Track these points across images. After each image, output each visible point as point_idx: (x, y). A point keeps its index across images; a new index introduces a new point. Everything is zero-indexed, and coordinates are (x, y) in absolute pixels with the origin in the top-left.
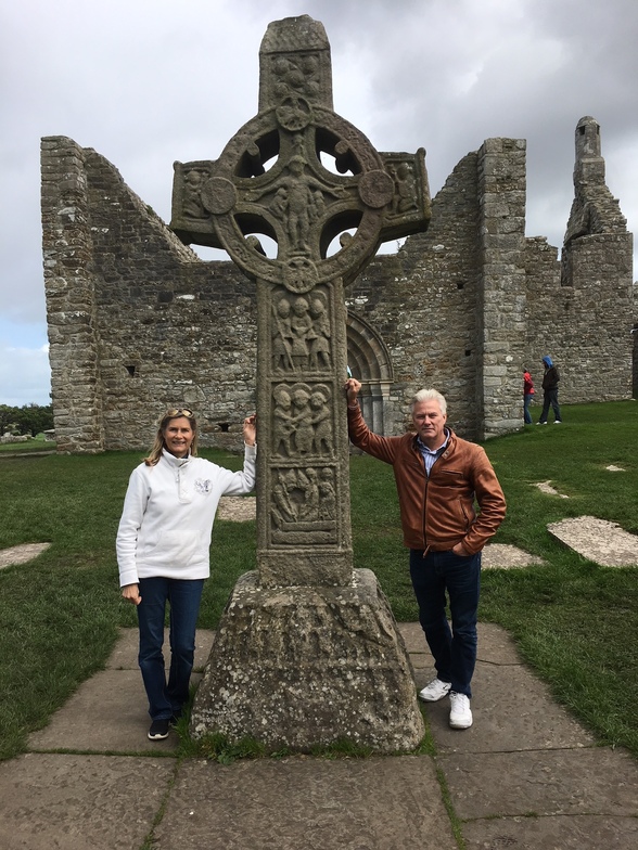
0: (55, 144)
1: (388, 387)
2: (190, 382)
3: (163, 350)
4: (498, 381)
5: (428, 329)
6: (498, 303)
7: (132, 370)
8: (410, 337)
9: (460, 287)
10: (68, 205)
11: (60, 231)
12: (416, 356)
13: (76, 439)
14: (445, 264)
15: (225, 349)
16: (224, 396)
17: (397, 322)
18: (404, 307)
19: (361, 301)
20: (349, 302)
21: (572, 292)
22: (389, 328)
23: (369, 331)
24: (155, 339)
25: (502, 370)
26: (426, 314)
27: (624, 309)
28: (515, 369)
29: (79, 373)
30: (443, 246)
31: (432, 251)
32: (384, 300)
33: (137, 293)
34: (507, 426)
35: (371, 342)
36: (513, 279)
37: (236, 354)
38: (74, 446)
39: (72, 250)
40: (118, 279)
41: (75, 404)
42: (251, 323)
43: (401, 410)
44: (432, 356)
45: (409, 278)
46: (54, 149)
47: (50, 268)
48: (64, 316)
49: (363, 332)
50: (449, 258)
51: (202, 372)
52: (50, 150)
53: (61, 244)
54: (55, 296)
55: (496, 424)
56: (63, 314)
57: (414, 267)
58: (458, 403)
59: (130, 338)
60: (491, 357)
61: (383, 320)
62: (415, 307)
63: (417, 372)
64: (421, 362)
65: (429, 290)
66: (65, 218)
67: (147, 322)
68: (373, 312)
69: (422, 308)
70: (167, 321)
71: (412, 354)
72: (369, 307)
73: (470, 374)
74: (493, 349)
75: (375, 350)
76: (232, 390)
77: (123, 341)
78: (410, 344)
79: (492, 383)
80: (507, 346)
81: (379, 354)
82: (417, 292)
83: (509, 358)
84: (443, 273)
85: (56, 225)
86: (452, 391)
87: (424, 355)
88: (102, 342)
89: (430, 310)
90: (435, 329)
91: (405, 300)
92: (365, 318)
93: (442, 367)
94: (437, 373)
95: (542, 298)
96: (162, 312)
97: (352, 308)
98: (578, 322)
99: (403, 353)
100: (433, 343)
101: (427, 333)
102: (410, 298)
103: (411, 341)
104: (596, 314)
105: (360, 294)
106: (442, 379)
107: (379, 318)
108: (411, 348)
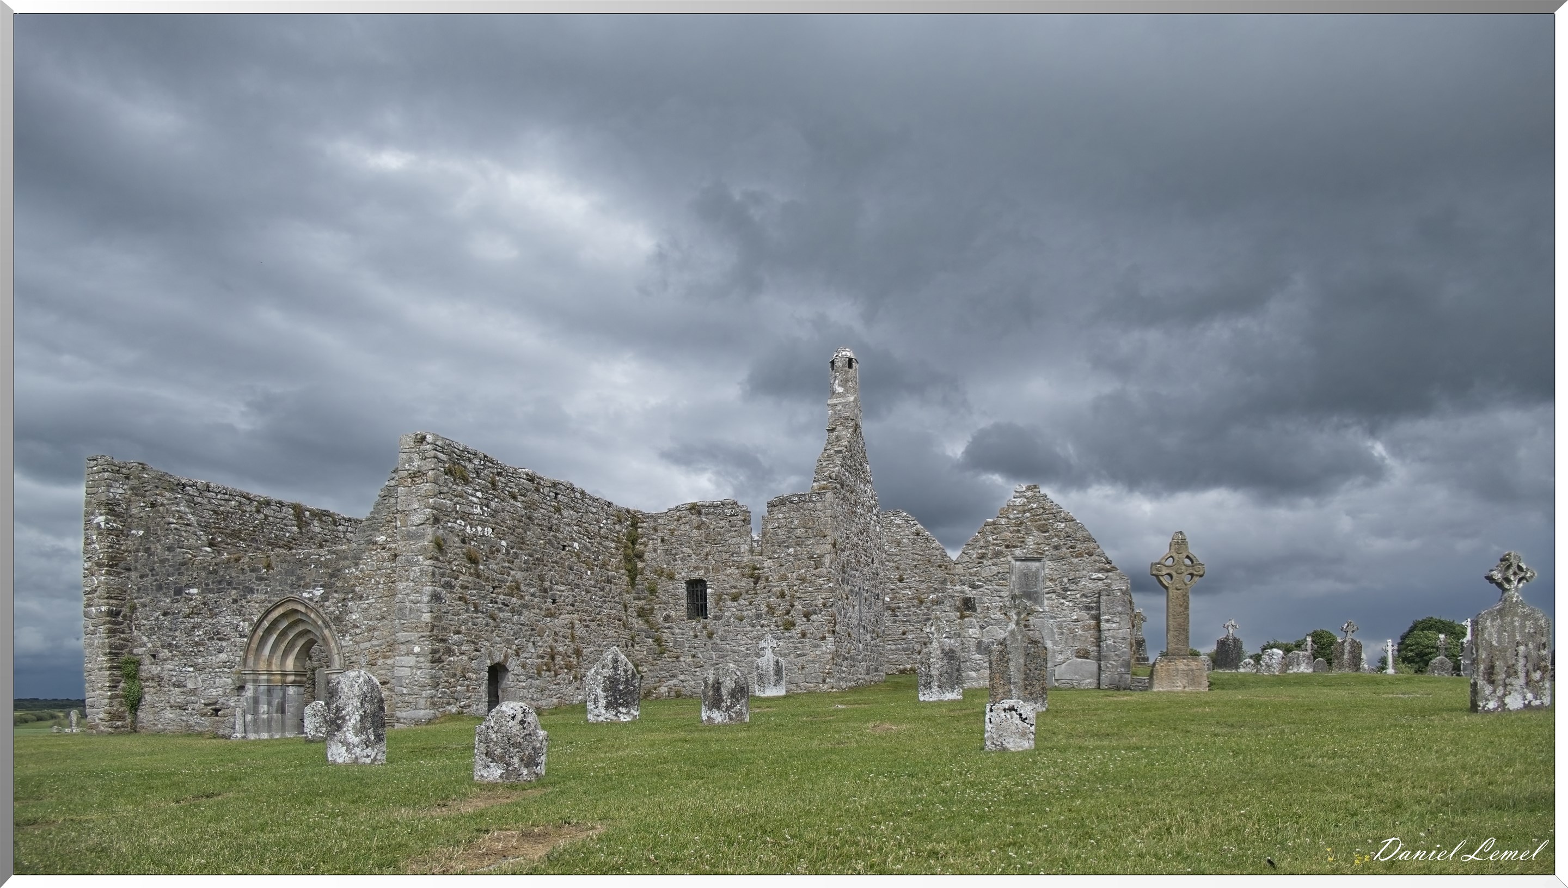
2: (192, 669)
3: (175, 640)
4: (407, 672)
5: (371, 620)
6: (408, 594)
7: (153, 658)
8: (358, 627)
10: (101, 515)
12: (362, 646)
13: (100, 719)
14: (386, 555)
15: (217, 639)
16: (215, 683)
17: (346, 612)
18: (352, 598)
19: (319, 592)
20: (309, 593)
21: (762, 562)
22: (338, 619)
23: (324, 622)
24: (170, 630)
25: (411, 660)
26: (370, 605)
27: (821, 581)
28: (422, 659)
29: (102, 661)
30: (384, 538)
31: (375, 543)
32: (336, 592)
33: (160, 588)
34: (413, 716)
35: (326, 632)
36: (421, 571)
37: (224, 644)
38: (97, 725)
41: (99, 689)
42: (236, 615)
44: (375, 646)
45: (357, 569)
47: (87, 569)
48: (95, 611)
49: (320, 623)
50: (390, 549)
51: (200, 661)
53: (94, 548)
54: (89, 593)
55: (404, 714)
56: (93, 609)
57: (360, 559)
59: (154, 628)
60: (403, 647)
61: (335, 611)
62: (361, 598)
63: (363, 661)
64: (366, 652)
65: (374, 581)
66: (98, 526)
67: (165, 614)
68: (327, 604)
69: (367, 598)
70: (179, 613)
71: (358, 644)
72: (325, 598)
74: (403, 640)
75: (332, 640)
76: (220, 677)
77: (150, 632)
78: (357, 635)
79: (402, 674)
80: (414, 636)
81: (331, 644)
82: (363, 583)
83: (417, 649)
84: (385, 564)
85: (93, 532)
87: (368, 645)
88: (136, 633)
89: (373, 600)
90: (377, 619)
91: (353, 591)
92: (321, 610)
93: (384, 657)
94: (380, 662)
95: (729, 571)
96: (175, 605)
97: (311, 599)
98: (769, 597)
99: (351, 642)
100: (376, 633)
101: (371, 623)
102: (357, 589)
103: (358, 631)
104: (790, 587)
105: (317, 586)
106: (384, 669)
107: (332, 609)
108: (357, 638)
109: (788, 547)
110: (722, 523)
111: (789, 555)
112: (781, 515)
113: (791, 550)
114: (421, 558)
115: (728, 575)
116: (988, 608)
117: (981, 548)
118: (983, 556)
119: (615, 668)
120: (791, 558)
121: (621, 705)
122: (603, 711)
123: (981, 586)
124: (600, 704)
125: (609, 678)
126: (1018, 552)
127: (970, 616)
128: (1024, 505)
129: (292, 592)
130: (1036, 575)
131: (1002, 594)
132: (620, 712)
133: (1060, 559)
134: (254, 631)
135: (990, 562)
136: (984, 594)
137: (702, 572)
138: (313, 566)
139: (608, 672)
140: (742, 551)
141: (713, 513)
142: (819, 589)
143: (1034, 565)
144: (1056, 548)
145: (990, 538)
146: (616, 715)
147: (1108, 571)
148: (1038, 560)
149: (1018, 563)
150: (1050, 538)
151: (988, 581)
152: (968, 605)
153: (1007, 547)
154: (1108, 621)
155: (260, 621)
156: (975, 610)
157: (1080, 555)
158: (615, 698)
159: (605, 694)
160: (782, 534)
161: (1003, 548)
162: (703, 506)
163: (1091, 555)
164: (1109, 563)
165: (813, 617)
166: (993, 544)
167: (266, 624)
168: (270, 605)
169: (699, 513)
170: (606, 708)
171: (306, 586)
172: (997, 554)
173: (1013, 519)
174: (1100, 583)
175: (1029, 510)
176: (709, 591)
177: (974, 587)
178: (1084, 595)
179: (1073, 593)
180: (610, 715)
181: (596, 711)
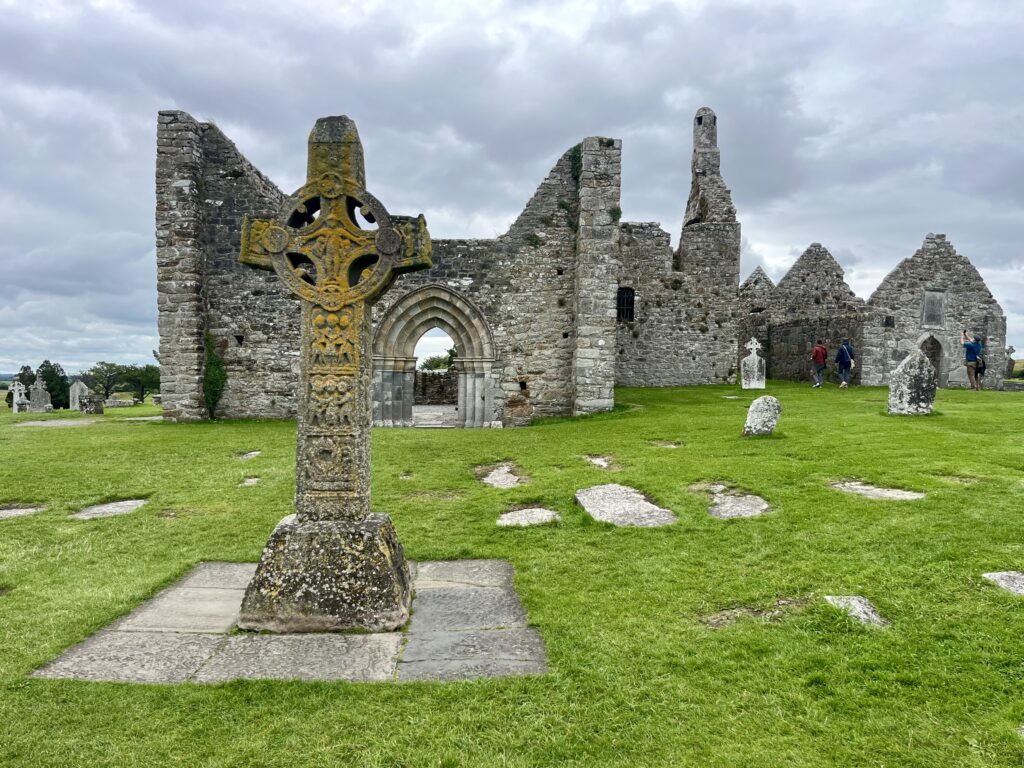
0: (172, 118)
1: (490, 365)
2: (298, 353)
3: (272, 321)
4: (590, 363)
5: (528, 312)
6: (593, 290)
7: (240, 339)
8: (512, 318)
9: (560, 272)
10: (183, 178)
11: (174, 203)
12: (517, 336)
14: (546, 250)
17: (500, 303)
18: (507, 290)
19: (467, 282)
20: (455, 282)
21: (682, 277)
22: (491, 310)
23: (474, 311)
24: (265, 310)
25: (595, 353)
26: (527, 298)
28: (607, 352)
29: (188, 341)
30: (544, 234)
31: (536, 238)
32: (488, 282)
34: (597, 405)
35: (476, 321)
36: (607, 269)
38: (180, 412)
39: (184, 221)
40: (230, 250)
41: (181, 372)
43: (501, 387)
45: (512, 263)
46: (171, 123)
47: (162, 238)
48: (175, 285)
49: (467, 311)
50: (551, 245)
52: (167, 124)
53: (174, 215)
54: (167, 265)
55: (587, 403)
56: (174, 283)
57: (517, 252)
58: (556, 382)
59: (240, 308)
60: (585, 340)
61: (487, 302)
62: (517, 290)
64: (522, 342)
65: (531, 275)
66: (180, 191)
67: (257, 293)
68: (477, 294)
69: (524, 291)
70: (277, 293)
71: (512, 333)
72: (473, 289)
73: (567, 355)
74: (587, 333)
75: (479, 329)
77: (233, 311)
78: (511, 325)
79: (585, 365)
80: (599, 330)
81: (482, 333)
82: (519, 276)
83: (601, 342)
84: (545, 259)
85: (171, 197)
86: (550, 371)
87: (524, 335)
88: (212, 312)
89: (531, 294)
90: (535, 312)
91: (508, 284)
92: (470, 299)
93: (541, 348)
94: (536, 353)
95: (654, 282)
96: (272, 285)
97: (458, 288)
98: (688, 306)
99: (505, 333)
100: (533, 325)
101: (528, 315)
102: (512, 282)
103: (513, 322)
104: (705, 299)
105: (465, 276)
106: (541, 359)
107: (483, 299)
108: (512, 329)
109: (705, 266)
110: (649, 242)
111: (706, 272)
113: (707, 269)
114: (606, 256)
115: (653, 286)
116: (903, 325)
117: (901, 279)
118: (902, 285)
119: (921, 369)
120: (707, 275)
121: (923, 401)
122: (907, 405)
123: (899, 309)
124: (904, 400)
125: (915, 377)
126: (928, 284)
127: (889, 330)
128: (935, 249)
129: (435, 280)
130: (940, 302)
131: (915, 315)
132: (920, 407)
133: (957, 292)
134: (386, 316)
135: (907, 291)
136: (901, 314)
137: (631, 282)
138: (460, 256)
139: (915, 372)
140: (667, 266)
141: (642, 233)
142: (729, 301)
143: (938, 295)
144: (956, 283)
145: (908, 272)
146: (917, 409)
147: (991, 303)
148: (943, 291)
149: (927, 293)
150: (953, 275)
151: (903, 304)
152: (889, 323)
153: (921, 279)
154: (992, 340)
155: (394, 307)
156: (893, 326)
157: (973, 290)
158: (918, 394)
159: (909, 391)
160: (700, 254)
161: (917, 281)
162: (635, 227)
163: (980, 290)
164: (991, 296)
165: (723, 324)
166: (911, 277)
167: (400, 310)
168: (406, 292)
169: (630, 232)
170: (910, 403)
171: (452, 275)
172: (913, 285)
173: (926, 259)
174: (985, 312)
175: (938, 254)
176: (636, 298)
177: (893, 308)
178: (973, 320)
179: (966, 317)
180: (912, 409)
181: (900, 406)
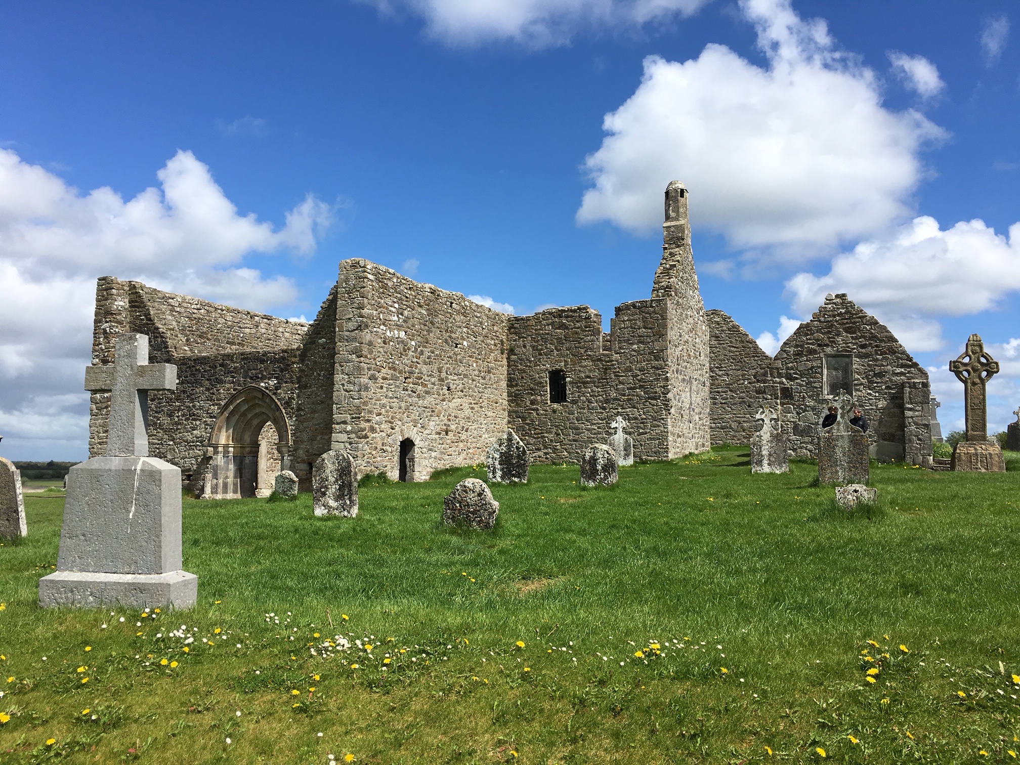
1: (287, 449)
2: (171, 443)
3: (159, 420)
4: (341, 445)
5: (313, 404)
6: (343, 384)
8: (302, 410)
10: (107, 322)
11: (101, 339)
12: (305, 424)
14: (326, 353)
15: (192, 420)
16: (189, 454)
17: (294, 398)
18: (298, 387)
19: (273, 383)
20: (265, 383)
21: (611, 356)
23: (276, 405)
25: (344, 437)
26: (312, 392)
30: (325, 340)
31: (318, 344)
32: (286, 382)
35: (278, 413)
37: (198, 423)
39: (106, 352)
42: (208, 400)
44: (316, 425)
45: (303, 365)
48: (99, 397)
49: (273, 406)
50: (329, 349)
51: (178, 436)
57: (306, 356)
62: (305, 387)
63: (306, 436)
64: (310, 429)
65: (314, 374)
66: (104, 331)
68: (279, 391)
69: (311, 387)
71: (302, 423)
72: (277, 388)
74: (339, 421)
76: (194, 449)
78: (301, 415)
79: (337, 447)
80: (348, 418)
81: (282, 423)
82: (307, 375)
83: (349, 428)
84: (324, 362)
85: (100, 336)
87: (311, 423)
89: (314, 389)
90: (318, 404)
91: (300, 382)
92: (273, 396)
93: (322, 434)
94: (319, 438)
95: (584, 363)
97: (266, 388)
99: (297, 422)
100: (317, 415)
101: (313, 407)
102: (303, 380)
103: (303, 413)
105: (272, 378)
106: (322, 443)
107: (282, 396)
108: (303, 418)
109: (633, 344)
110: (578, 325)
111: (633, 350)
112: (626, 318)
113: (635, 346)
114: (353, 356)
115: (583, 367)
116: (804, 397)
117: (797, 346)
118: (799, 353)
119: (509, 446)
120: (635, 353)
121: (514, 476)
122: (500, 480)
123: (797, 379)
124: (497, 475)
125: (505, 454)
126: (829, 350)
127: (788, 403)
128: (834, 310)
129: (251, 383)
130: (845, 369)
131: (816, 385)
133: (866, 356)
134: (223, 412)
135: (804, 359)
136: (800, 385)
137: (563, 364)
138: (269, 362)
139: (504, 449)
140: (595, 347)
141: (571, 316)
142: (657, 377)
143: (844, 361)
144: (863, 347)
145: (805, 338)
147: (910, 366)
148: (848, 357)
149: (828, 359)
150: (858, 337)
151: (802, 374)
152: (786, 394)
153: (820, 345)
154: (910, 409)
155: (227, 406)
156: (790, 397)
157: (885, 353)
158: (510, 470)
160: (627, 334)
161: (816, 347)
162: (564, 311)
163: (894, 352)
164: (911, 360)
166: (808, 343)
167: (231, 407)
168: (234, 393)
169: (561, 316)
171: (263, 379)
172: (811, 352)
173: (825, 322)
174: (903, 377)
175: (838, 315)
176: (567, 379)
177: (790, 378)
178: (888, 387)
179: (879, 385)
181: (494, 480)
